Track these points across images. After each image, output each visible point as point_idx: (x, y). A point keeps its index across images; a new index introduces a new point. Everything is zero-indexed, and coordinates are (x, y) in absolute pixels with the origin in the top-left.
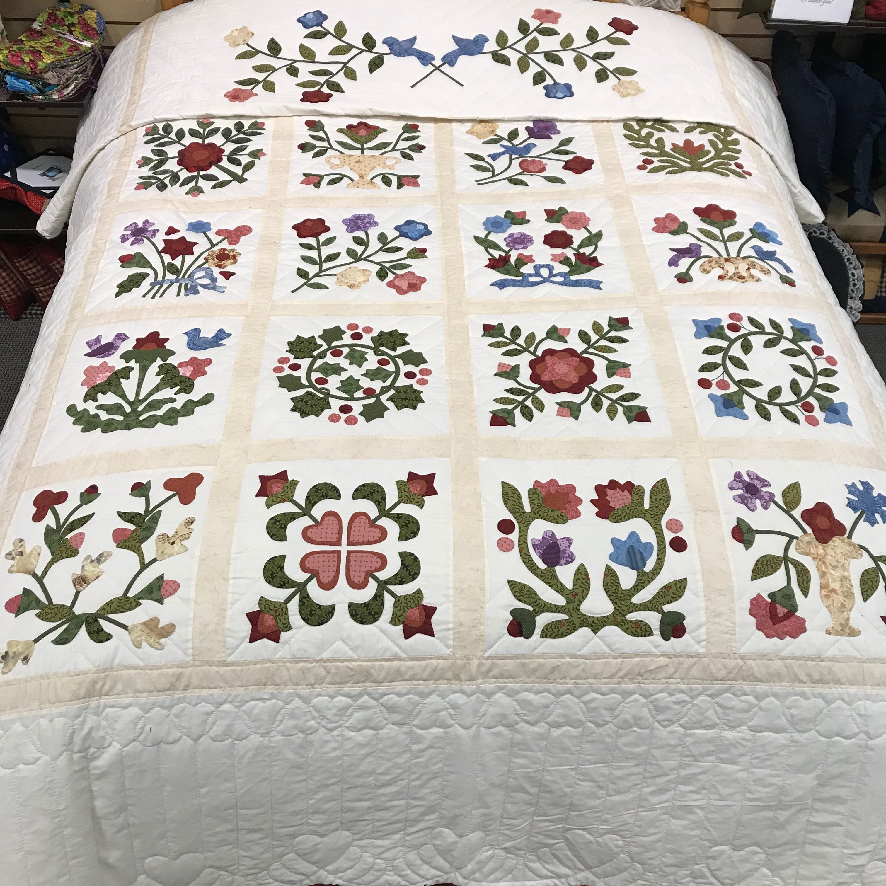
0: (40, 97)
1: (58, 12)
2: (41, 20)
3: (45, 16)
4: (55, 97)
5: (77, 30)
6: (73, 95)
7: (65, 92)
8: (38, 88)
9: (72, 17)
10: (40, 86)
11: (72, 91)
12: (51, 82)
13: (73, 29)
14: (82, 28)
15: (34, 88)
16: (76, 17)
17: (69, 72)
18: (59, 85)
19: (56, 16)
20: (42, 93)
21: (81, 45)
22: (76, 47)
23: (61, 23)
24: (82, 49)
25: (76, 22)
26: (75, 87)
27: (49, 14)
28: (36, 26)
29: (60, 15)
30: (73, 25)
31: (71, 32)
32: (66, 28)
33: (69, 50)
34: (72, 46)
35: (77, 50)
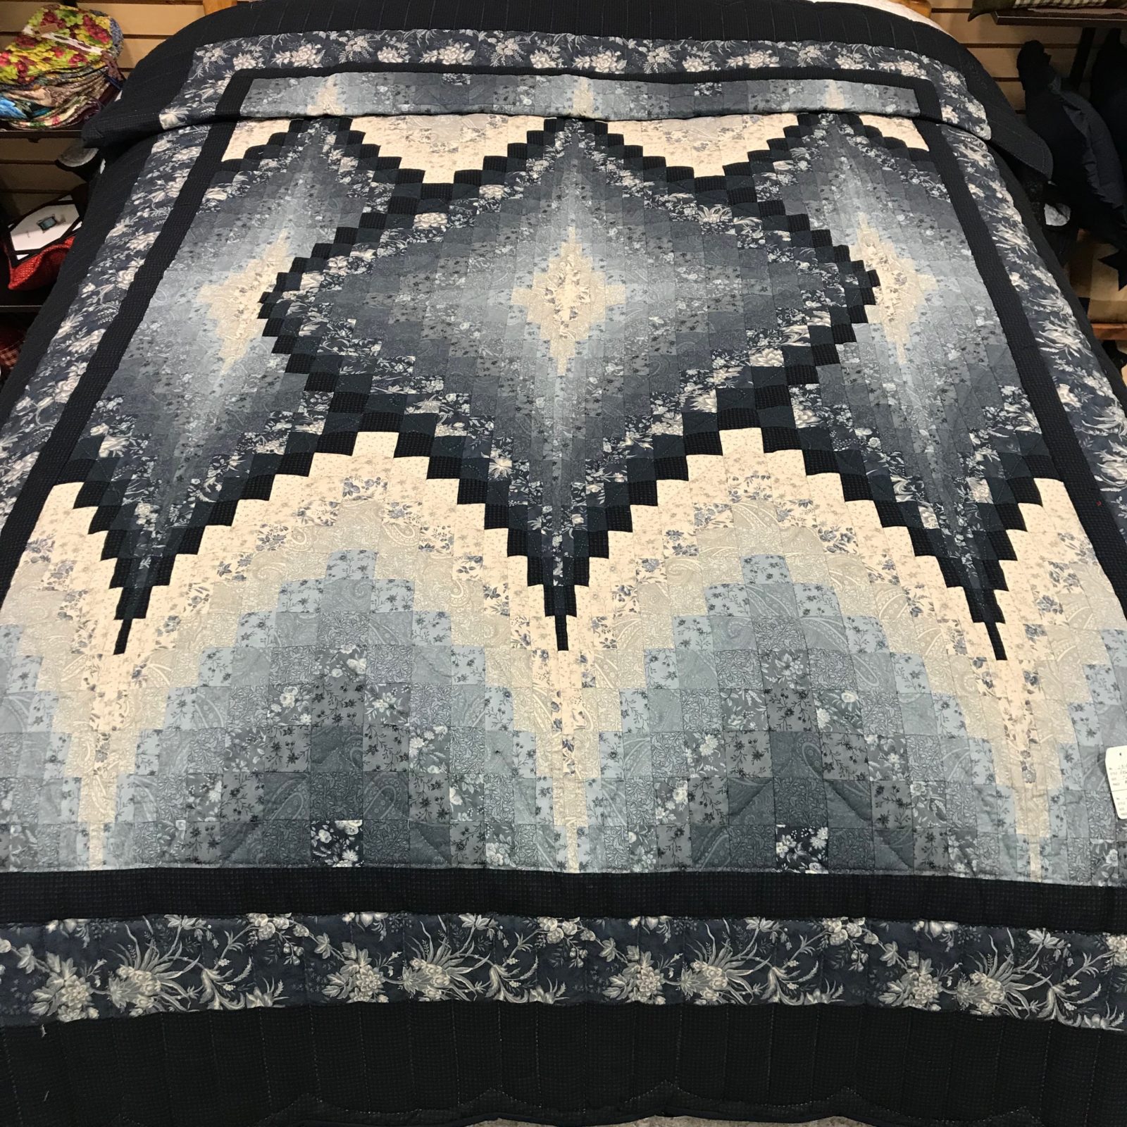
0: (29, 124)
1: (57, 12)
2: (35, 22)
3: (40, 18)
4: (48, 123)
5: (82, 33)
6: (72, 122)
7: (62, 118)
8: (24, 111)
9: (75, 16)
10: (28, 109)
11: (71, 116)
12: (43, 103)
13: (76, 32)
14: (89, 30)
15: (20, 111)
16: (80, 16)
17: (67, 91)
18: (52, 108)
19: (54, 16)
20: (30, 117)
21: (87, 53)
22: (81, 56)
23: (61, 24)
24: (89, 58)
25: (80, 22)
26: (75, 112)
27: (46, 14)
28: (28, 30)
29: (59, 14)
30: (77, 26)
31: (74, 36)
32: (67, 31)
33: (72, 61)
34: (75, 56)
35: (83, 60)
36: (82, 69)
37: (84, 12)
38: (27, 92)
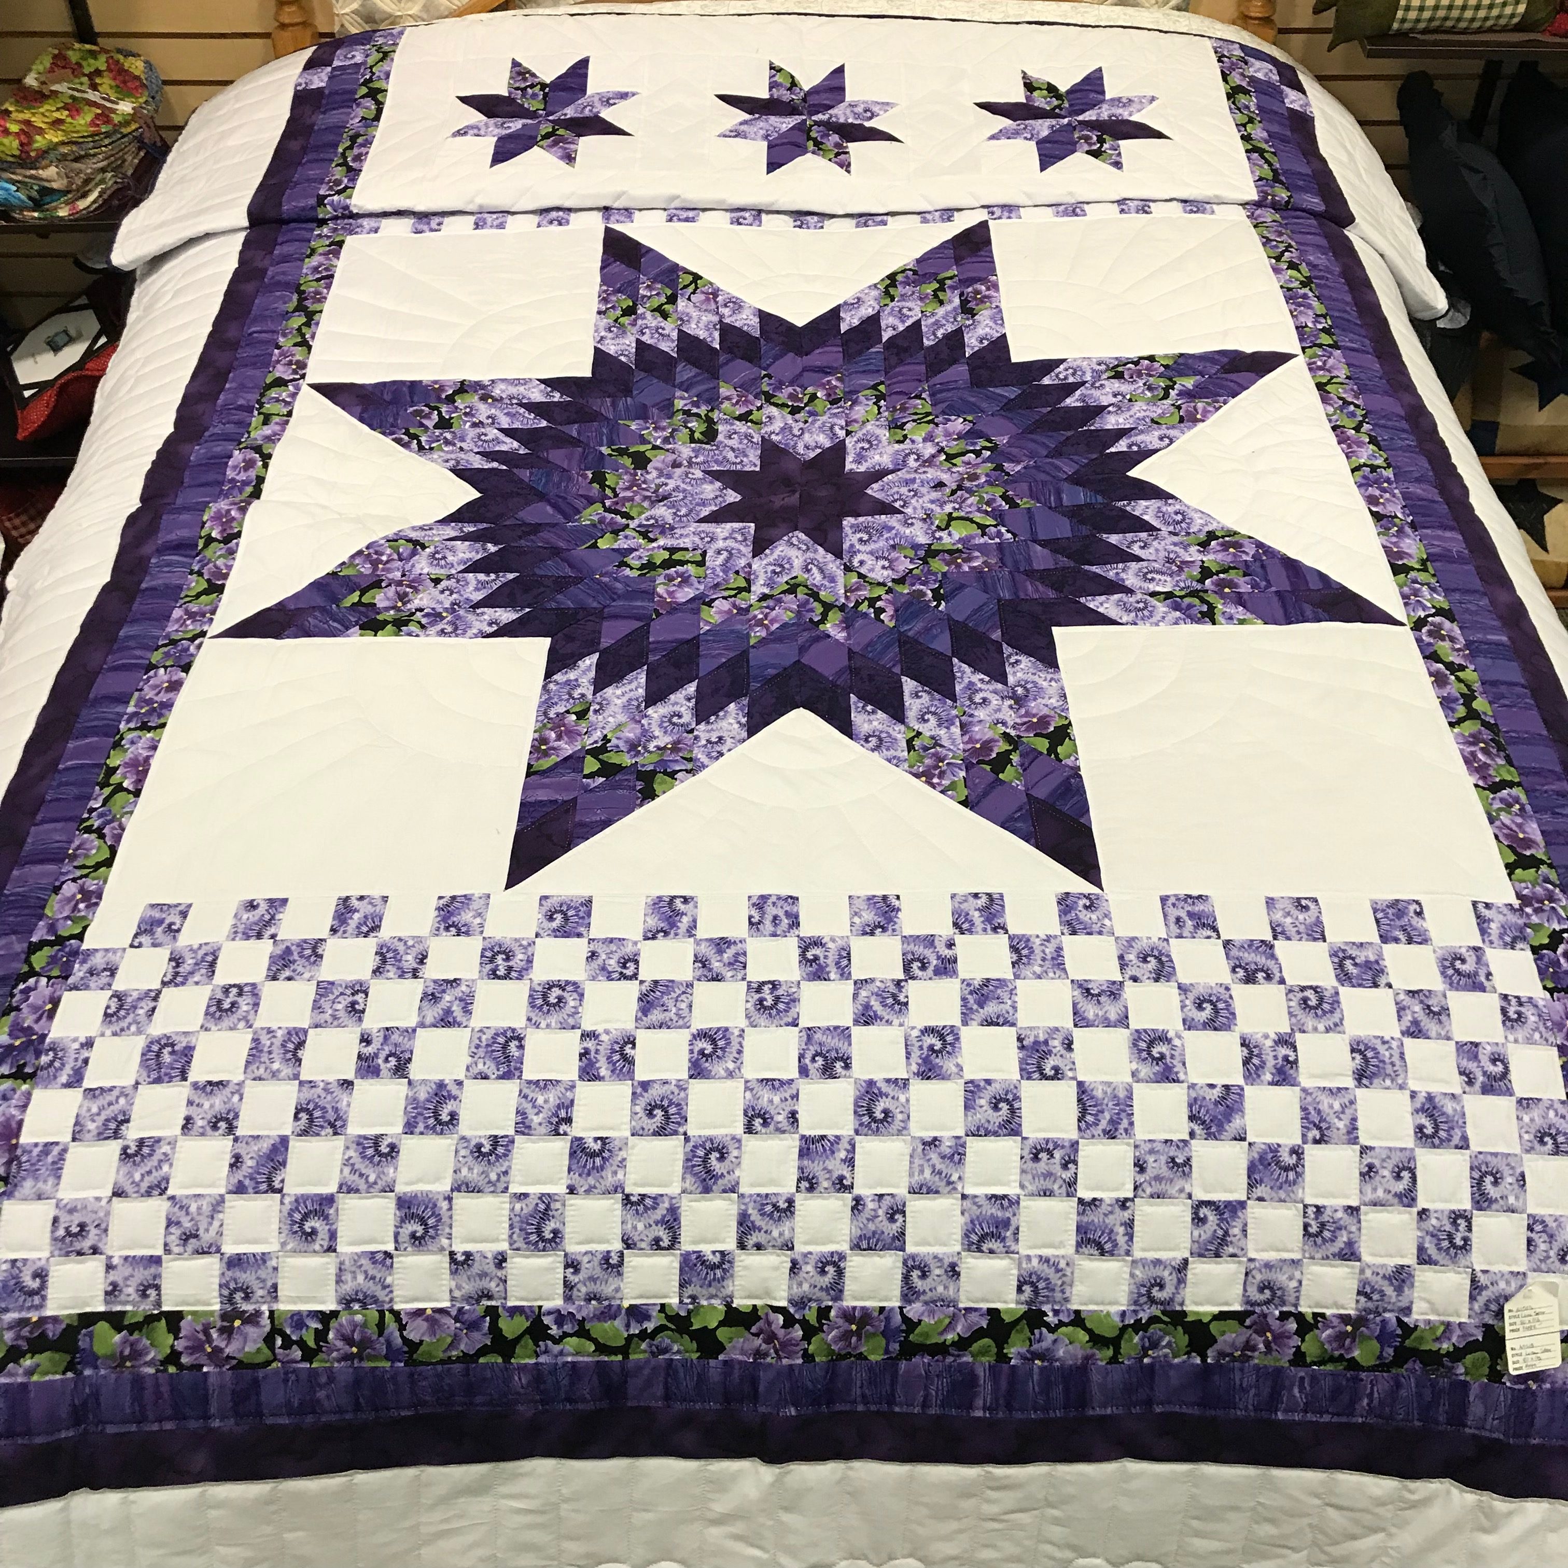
0: (36, 214)
1: (70, 53)
2: (41, 68)
3: (46, 62)
4: (63, 213)
5: (106, 82)
6: (97, 210)
7: (82, 204)
8: (30, 198)
9: (96, 59)
10: (34, 194)
11: (94, 202)
12: (55, 185)
13: (98, 81)
14: (115, 78)
15: (23, 197)
16: (103, 58)
17: (88, 167)
18: (69, 192)
19: (65, 58)
20: (37, 205)
21: (114, 111)
22: (105, 116)
23: (76, 71)
24: (116, 119)
25: (103, 67)
26: (99, 197)
27: (55, 57)
28: (31, 80)
29: (73, 56)
30: (98, 72)
31: (94, 87)
32: (86, 80)
33: (93, 123)
34: (97, 116)
35: (108, 121)
36: (108, 135)
37: (107, 51)
38: (33, 172)
